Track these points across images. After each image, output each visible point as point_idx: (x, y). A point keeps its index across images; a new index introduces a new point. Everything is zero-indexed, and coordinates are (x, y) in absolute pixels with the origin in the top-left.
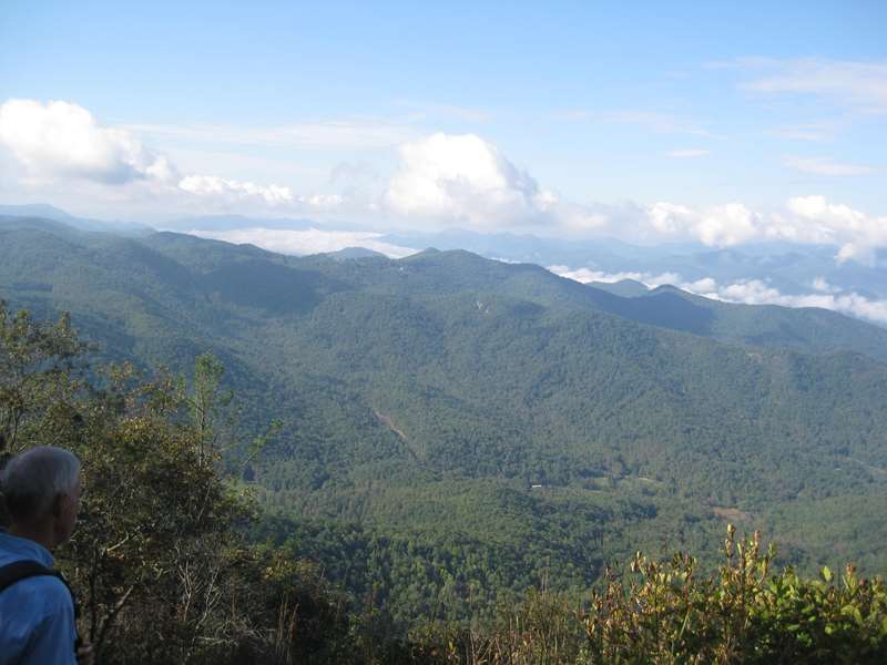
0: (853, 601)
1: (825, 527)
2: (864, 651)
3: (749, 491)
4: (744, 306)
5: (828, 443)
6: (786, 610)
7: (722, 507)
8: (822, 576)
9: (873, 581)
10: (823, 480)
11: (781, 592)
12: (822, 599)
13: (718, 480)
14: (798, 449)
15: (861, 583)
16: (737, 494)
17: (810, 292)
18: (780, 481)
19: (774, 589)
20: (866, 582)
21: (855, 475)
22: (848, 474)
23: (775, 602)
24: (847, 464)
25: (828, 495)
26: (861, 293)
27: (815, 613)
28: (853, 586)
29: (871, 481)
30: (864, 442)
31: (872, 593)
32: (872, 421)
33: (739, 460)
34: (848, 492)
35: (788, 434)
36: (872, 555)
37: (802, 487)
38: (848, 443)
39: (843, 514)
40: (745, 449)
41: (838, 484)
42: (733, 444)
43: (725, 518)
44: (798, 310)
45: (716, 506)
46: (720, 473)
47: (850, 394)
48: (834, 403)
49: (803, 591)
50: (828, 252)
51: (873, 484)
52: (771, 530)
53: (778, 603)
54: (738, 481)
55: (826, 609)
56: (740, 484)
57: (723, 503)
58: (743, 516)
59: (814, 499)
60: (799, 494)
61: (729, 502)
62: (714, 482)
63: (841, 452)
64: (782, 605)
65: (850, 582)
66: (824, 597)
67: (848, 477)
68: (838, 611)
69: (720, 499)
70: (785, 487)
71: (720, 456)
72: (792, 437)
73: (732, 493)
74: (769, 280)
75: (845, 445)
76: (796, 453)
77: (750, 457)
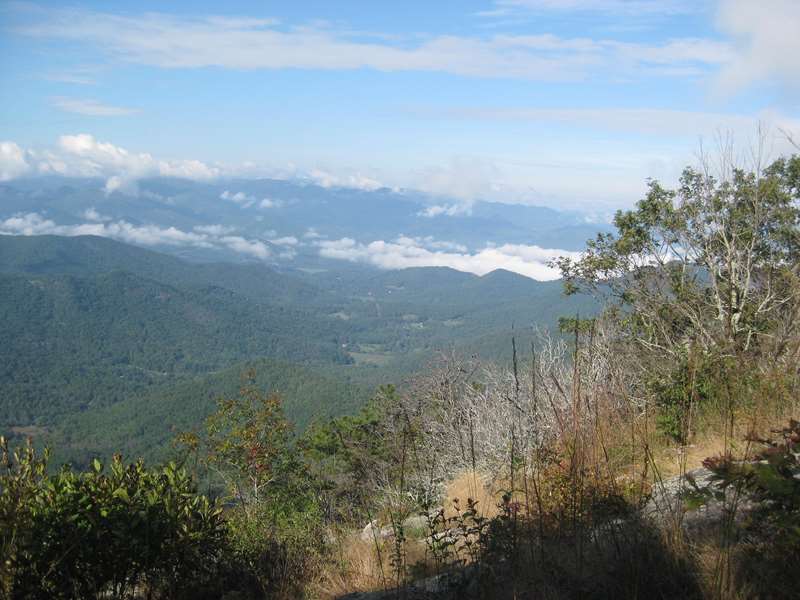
0: (122, 484)
1: (116, 429)
2: (134, 523)
3: (44, 408)
4: (23, 238)
5: (110, 354)
6: (65, 504)
7: (20, 425)
8: (93, 468)
9: (137, 465)
10: (109, 388)
11: (58, 488)
12: (96, 487)
13: (13, 402)
14: (84, 363)
15: (128, 467)
16: (33, 412)
17: (82, 221)
18: (71, 395)
19: (51, 487)
20: (132, 466)
21: (136, 379)
22: (131, 379)
23: (54, 498)
24: (128, 371)
25: (116, 400)
26: (128, 220)
27: (90, 501)
28: (120, 471)
29: (150, 383)
30: (142, 351)
31: (138, 475)
32: (146, 332)
33: (31, 381)
34: (132, 396)
35: (74, 351)
36: (158, 446)
37: (91, 397)
38: (128, 353)
39: (130, 416)
40: (36, 370)
41: (123, 390)
42: (25, 366)
43: (25, 435)
44: (74, 238)
45: (14, 425)
46: (15, 396)
47: (125, 310)
48: (113, 319)
49: (77, 485)
50: (96, 185)
51: (152, 386)
52: (69, 439)
53: (58, 498)
54: (33, 399)
55: (100, 495)
56: (35, 402)
57: (21, 422)
58: (42, 431)
59: (103, 405)
60: (90, 404)
61: (27, 419)
62: (10, 404)
63: (123, 361)
64: (61, 500)
65: (117, 468)
66: (97, 486)
67: (130, 383)
68: (111, 496)
69: (18, 419)
70: (76, 399)
71: (13, 379)
72: (78, 353)
73: (28, 411)
74: (44, 212)
75: (125, 355)
76: (84, 366)
77: (41, 376)
